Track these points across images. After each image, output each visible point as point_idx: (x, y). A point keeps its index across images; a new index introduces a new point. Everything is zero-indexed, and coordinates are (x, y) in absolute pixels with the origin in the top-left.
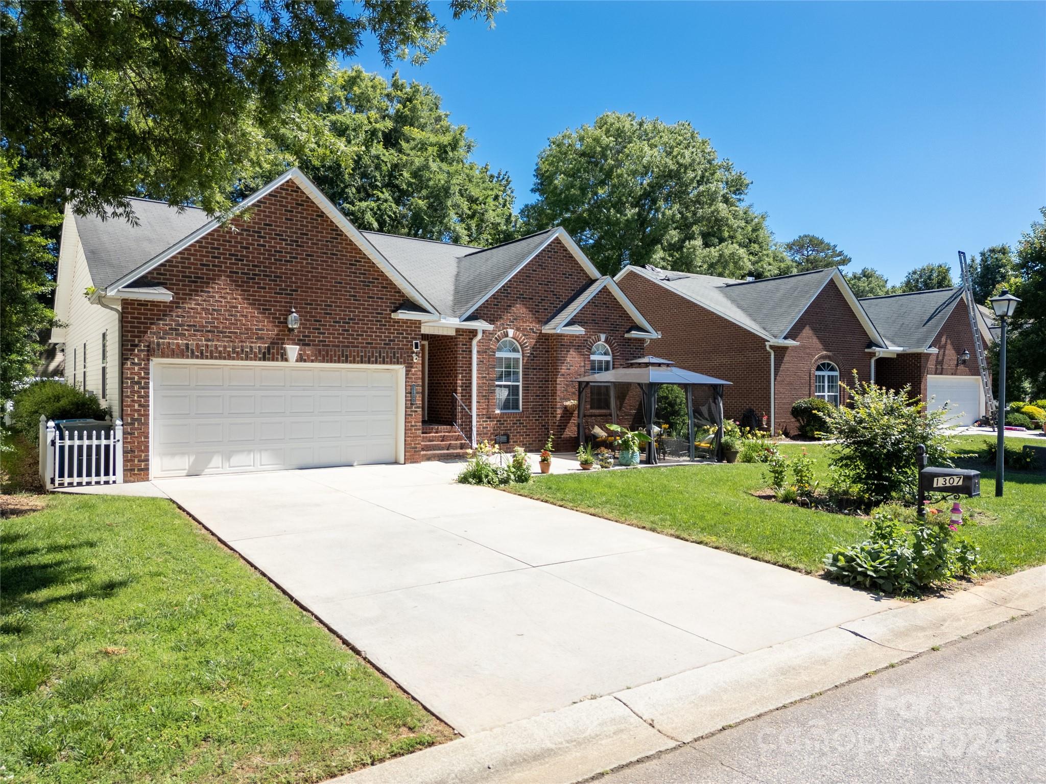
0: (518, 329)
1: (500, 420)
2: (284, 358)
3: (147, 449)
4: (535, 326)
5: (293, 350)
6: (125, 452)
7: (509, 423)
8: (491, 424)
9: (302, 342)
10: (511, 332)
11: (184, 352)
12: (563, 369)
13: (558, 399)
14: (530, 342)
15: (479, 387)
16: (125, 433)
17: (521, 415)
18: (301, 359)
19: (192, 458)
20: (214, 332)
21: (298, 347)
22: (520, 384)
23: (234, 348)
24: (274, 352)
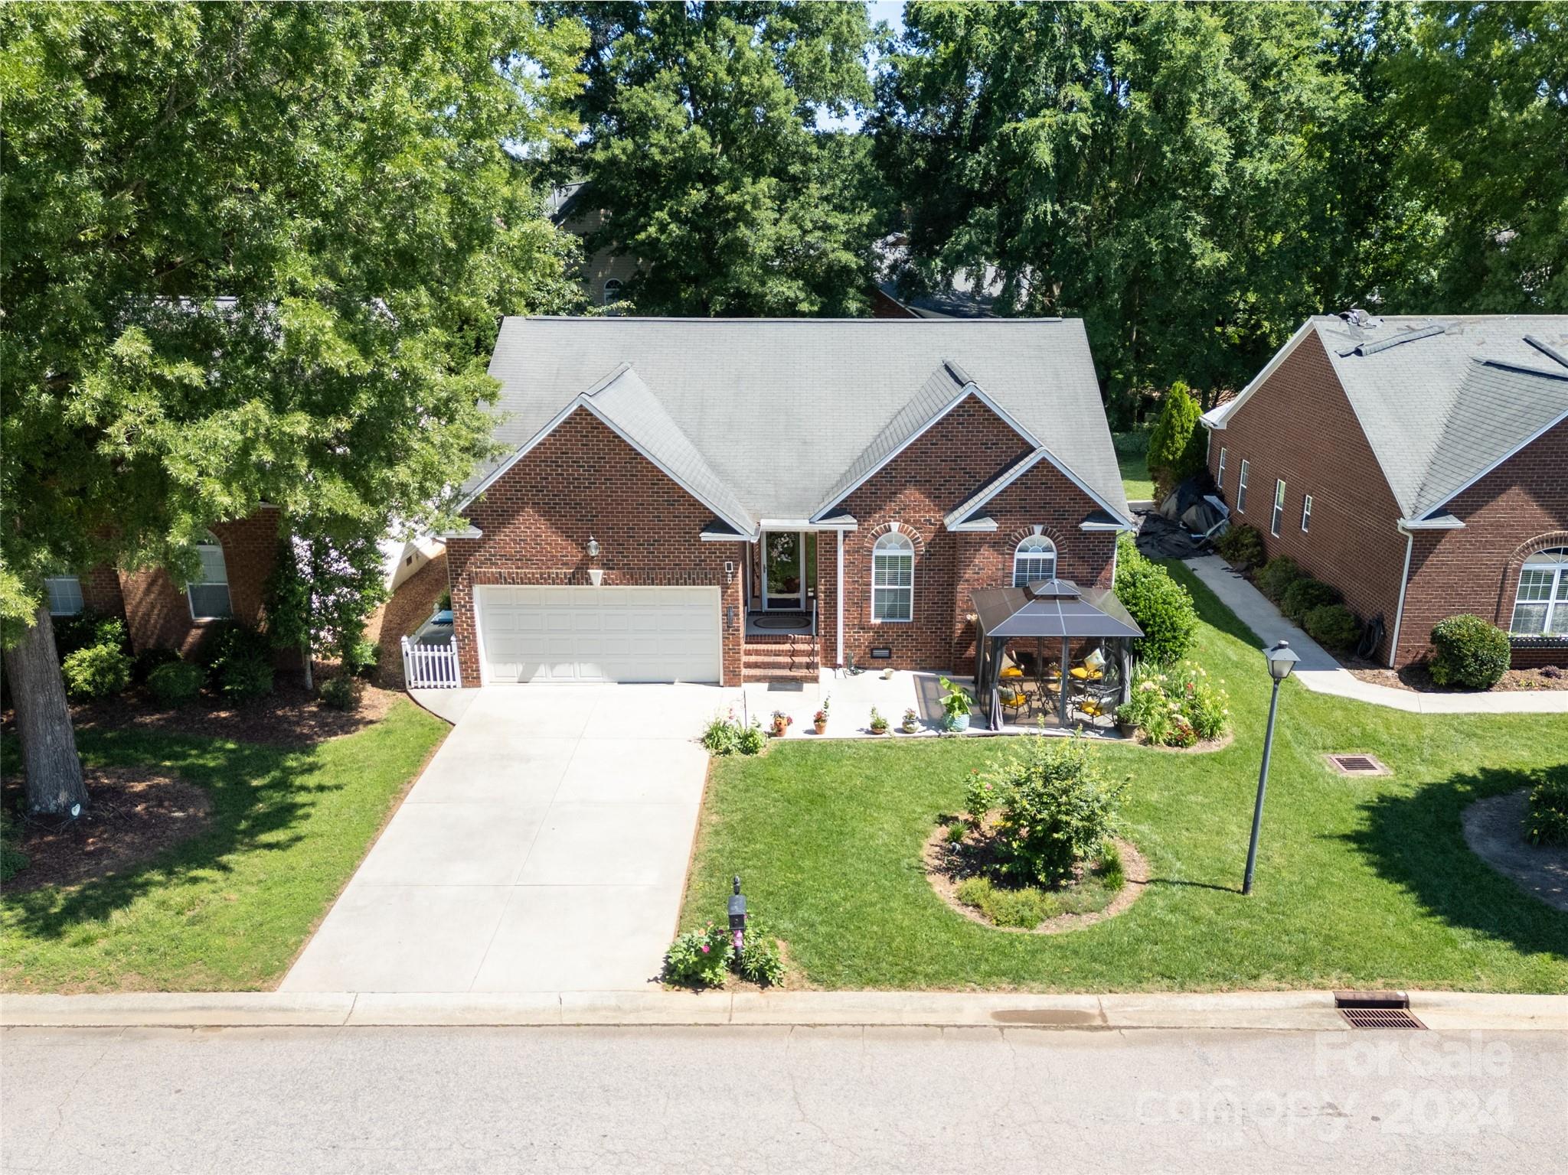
0: (906, 522)
1: (879, 631)
2: (589, 582)
3: (477, 661)
4: (934, 516)
5: (597, 574)
6: (461, 663)
7: (892, 635)
8: (866, 637)
9: (606, 566)
10: (895, 526)
11: (498, 579)
12: (969, 574)
13: (958, 611)
14: (924, 537)
15: (848, 594)
16: (459, 648)
17: (909, 626)
18: (605, 582)
19: (521, 668)
20: (523, 560)
21: (601, 572)
22: (912, 587)
23: (541, 574)
24: (579, 576)
